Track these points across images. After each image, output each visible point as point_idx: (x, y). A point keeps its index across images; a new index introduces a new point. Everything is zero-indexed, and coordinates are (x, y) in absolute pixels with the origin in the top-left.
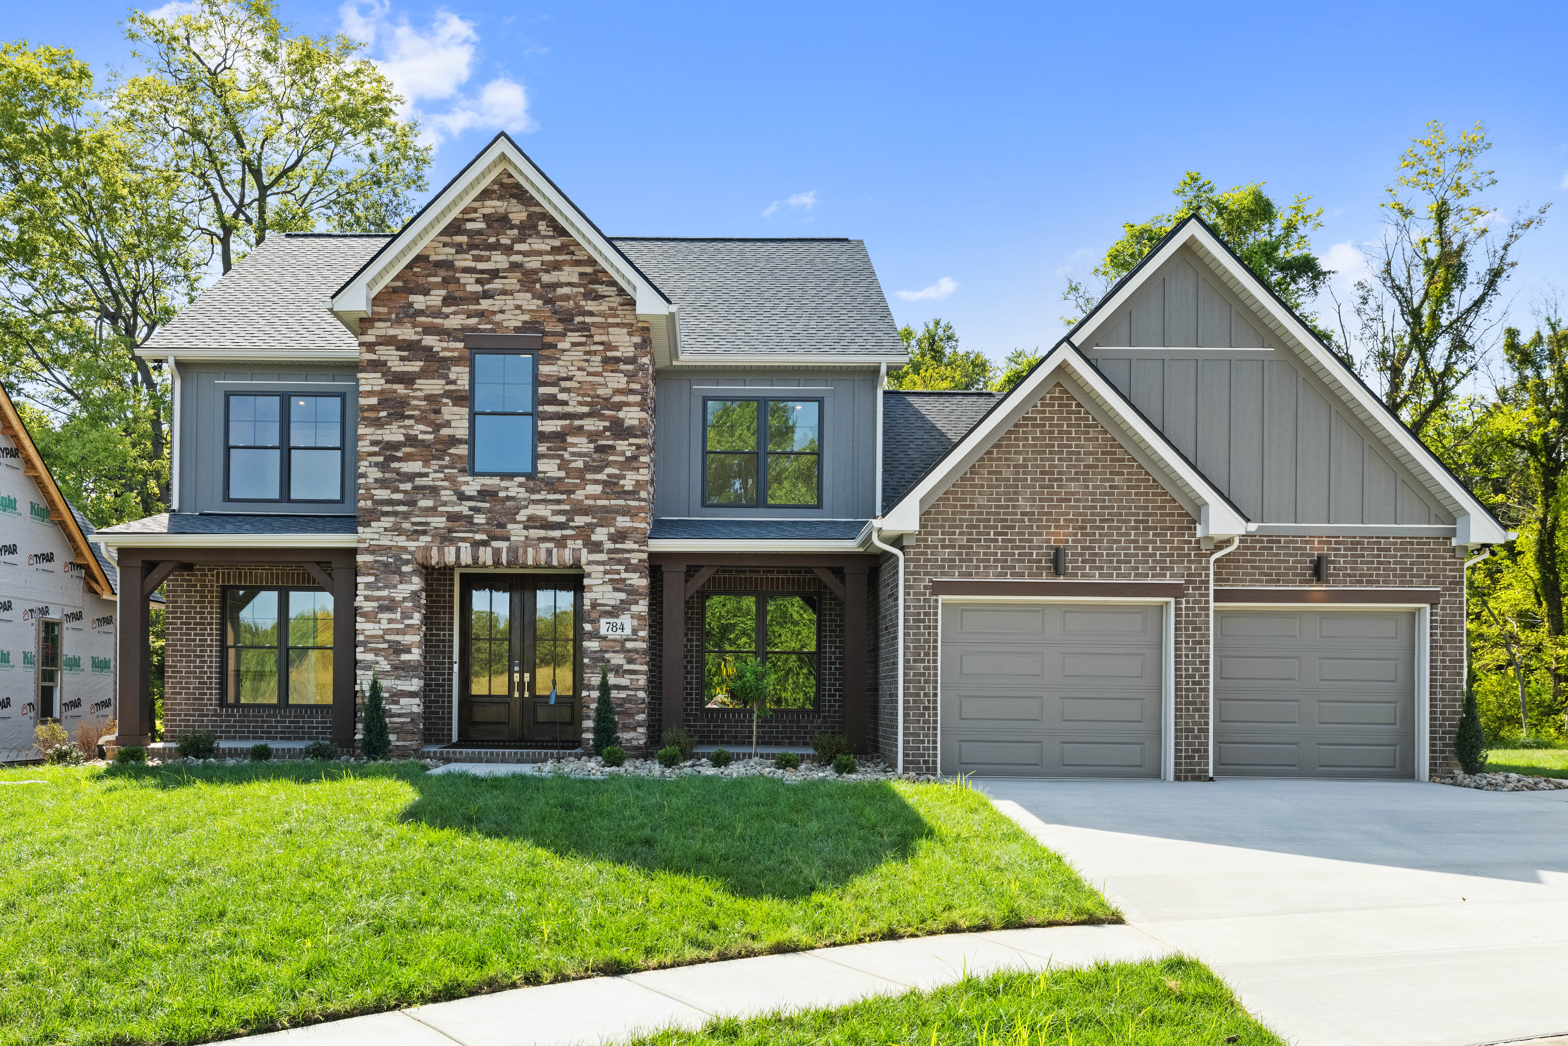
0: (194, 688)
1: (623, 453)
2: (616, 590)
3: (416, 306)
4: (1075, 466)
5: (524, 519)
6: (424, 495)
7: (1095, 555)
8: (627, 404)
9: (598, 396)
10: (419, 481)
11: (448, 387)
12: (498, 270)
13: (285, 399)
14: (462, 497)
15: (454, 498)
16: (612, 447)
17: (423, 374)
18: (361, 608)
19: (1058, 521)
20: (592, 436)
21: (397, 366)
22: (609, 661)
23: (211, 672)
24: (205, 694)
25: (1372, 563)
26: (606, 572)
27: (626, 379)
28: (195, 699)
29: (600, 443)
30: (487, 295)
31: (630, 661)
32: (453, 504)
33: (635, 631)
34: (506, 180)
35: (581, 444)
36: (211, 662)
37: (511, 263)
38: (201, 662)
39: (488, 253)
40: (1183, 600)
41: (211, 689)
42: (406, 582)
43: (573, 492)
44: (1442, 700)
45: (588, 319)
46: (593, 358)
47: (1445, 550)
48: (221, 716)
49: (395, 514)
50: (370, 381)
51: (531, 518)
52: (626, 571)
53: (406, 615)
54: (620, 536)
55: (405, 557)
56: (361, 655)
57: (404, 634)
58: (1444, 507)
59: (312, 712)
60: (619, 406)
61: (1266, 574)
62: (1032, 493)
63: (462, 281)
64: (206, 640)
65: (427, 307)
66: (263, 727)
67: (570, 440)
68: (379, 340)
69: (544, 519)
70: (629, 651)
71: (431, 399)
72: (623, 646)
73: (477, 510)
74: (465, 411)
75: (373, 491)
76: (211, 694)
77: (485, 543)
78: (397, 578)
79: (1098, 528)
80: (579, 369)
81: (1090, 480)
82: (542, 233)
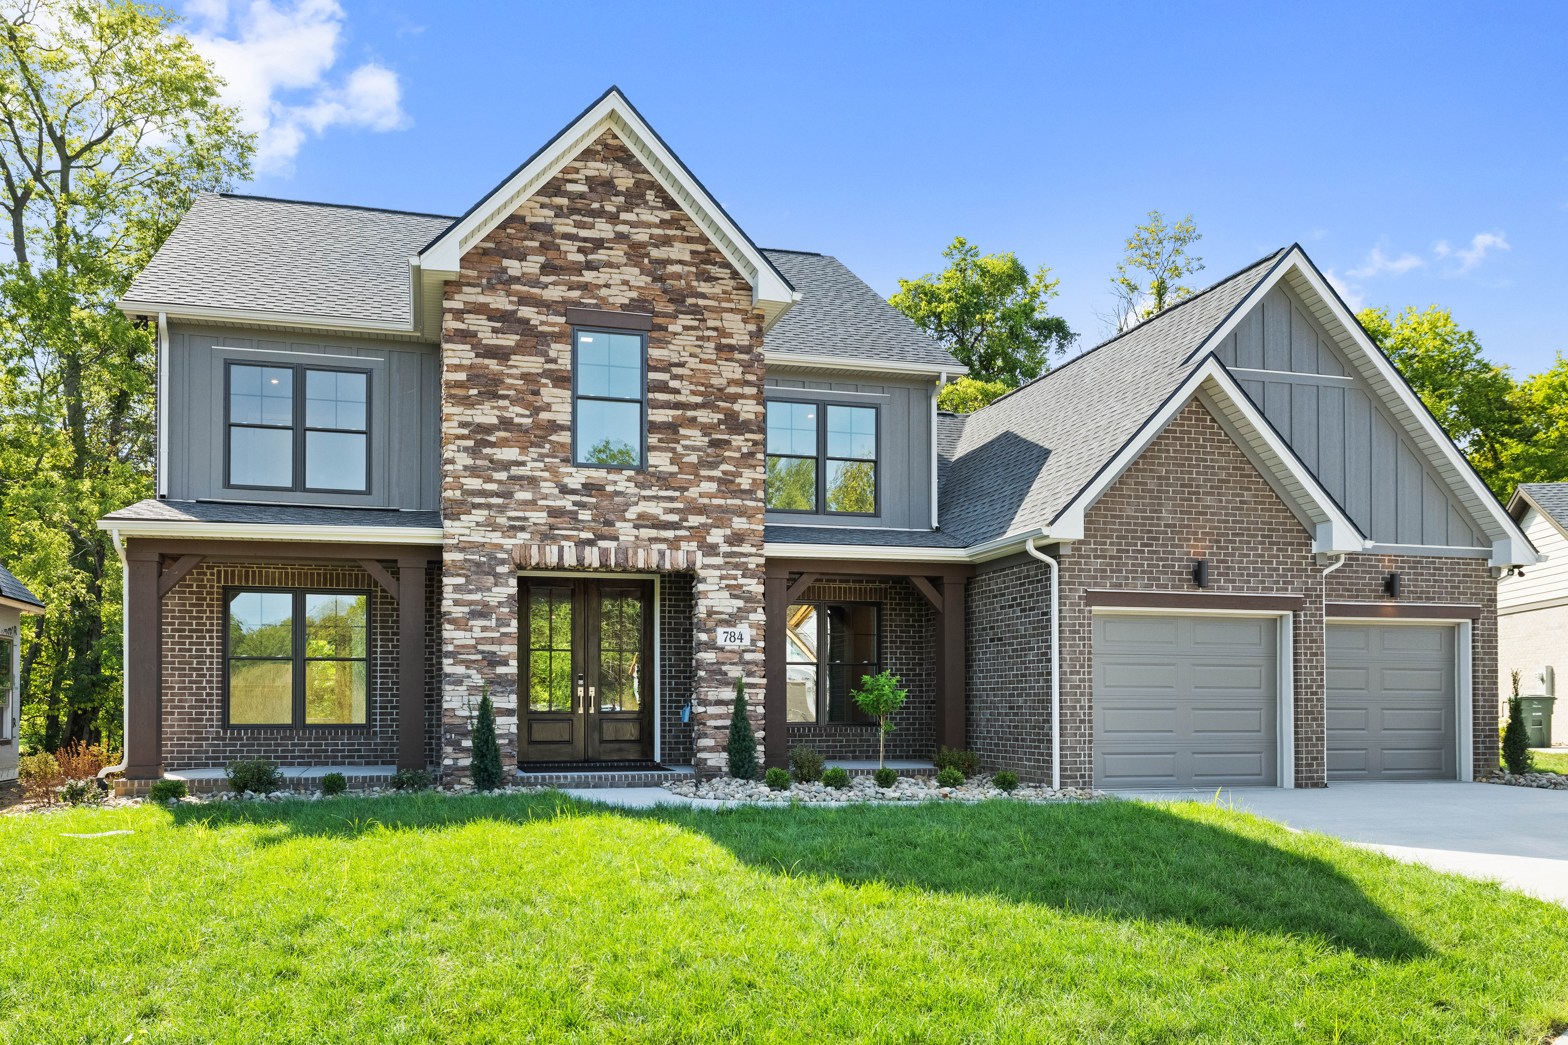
0: (190, 707)
1: (739, 449)
2: (733, 596)
3: (510, 272)
4: (1210, 480)
5: (634, 516)
6: (521, 486)
7: (1228, 568)
8: (743, 396)
9: (712, 386)
10: (515, 471)
11: (547, 366)
12: (602, 239)
13: (299, 373)
14: (565, 490)
15: (556, 491)
16: (728, 442)
17: (518, 349)
18: (449, 613)
19: (1196, 533)
20: (706, 430)
21: (488, 338)
22: (726, 674)
23: (211, 688)
24: (204, 714)
25: (1429, 580)
26: (722, 578)
27: (741, 369)
28: (190, 720)
29: (714, 436)
30: (590, 266)
31: (750, 674)
32: (555, 498)
33: (753, 641)
34: (610, 141)
35: (694, 437)
36: (211, 676)
37: (616, 233)
38: (198, 676)
39: (591, 220)
40: (1302, 613)
41: (212, 707)
42: (502, 585)
43: (687, 489)
44: (1484, 707)
45: (701, 302)
46: (706, 345)
47: (1483, 571)
48: (224, 739)
49: (489, 506)
50: (459, 354)
51: (640, 516)
52: (743, 576)
53: (501, 622)
54: (736, 539)
55: (500, 556)
56: (448, 666)
57: (501, 644)
58: (1482, 531)
59: (337, 733)
60: (734, 398)
61: (1348, 590)
62: (1174, 505)
63: (562, 248)
64: (205, 651)
65: (523, 274)
66: (277, 751)
67: (682, 431)
68: (468, 307)
69: (655, 517)
70: (748, 663)
71: (529, 378)
72: (741, 658)
73: (582, 505)
74: (567, 394)
75: (462, 480)
76: (211, 714)
77: (591, 543)
78: (491, 579)
79: (1231, 542)
80: (691, 355)
81: (1224, 495)
82: (651, 203)
